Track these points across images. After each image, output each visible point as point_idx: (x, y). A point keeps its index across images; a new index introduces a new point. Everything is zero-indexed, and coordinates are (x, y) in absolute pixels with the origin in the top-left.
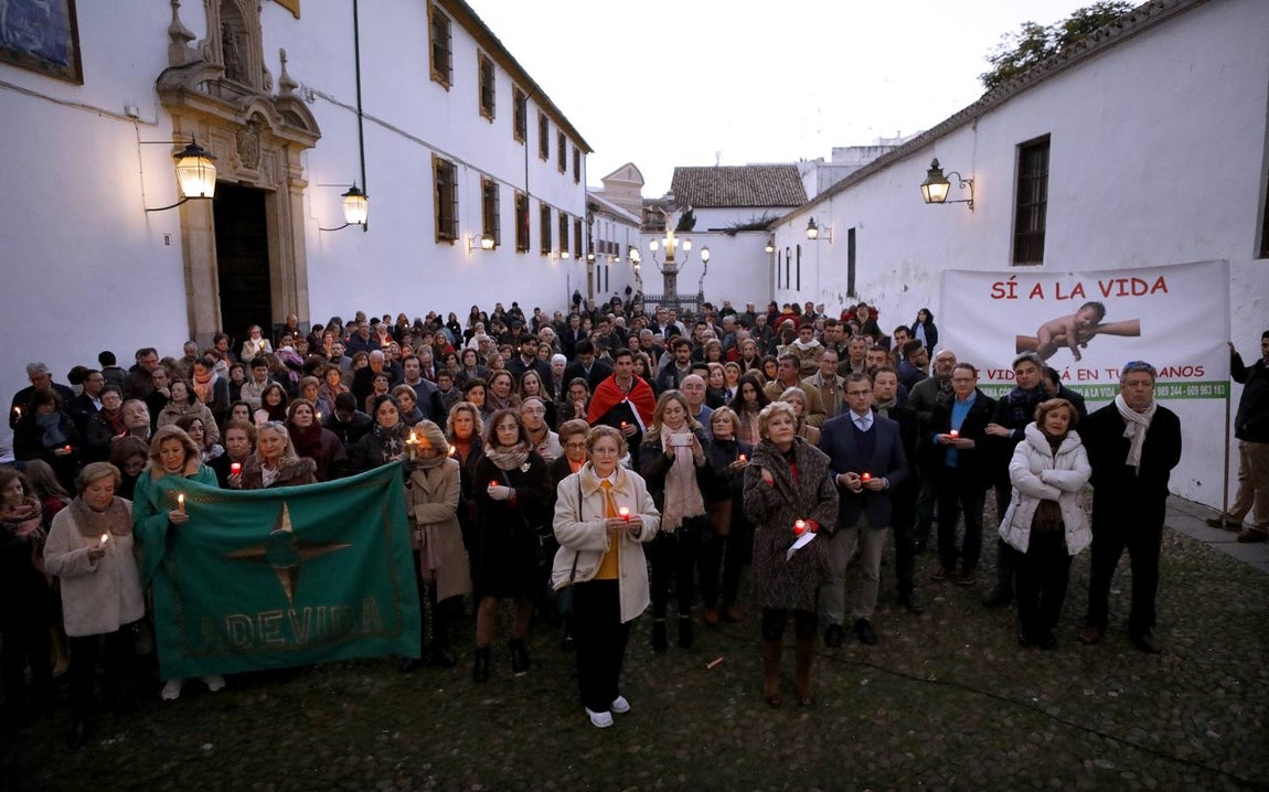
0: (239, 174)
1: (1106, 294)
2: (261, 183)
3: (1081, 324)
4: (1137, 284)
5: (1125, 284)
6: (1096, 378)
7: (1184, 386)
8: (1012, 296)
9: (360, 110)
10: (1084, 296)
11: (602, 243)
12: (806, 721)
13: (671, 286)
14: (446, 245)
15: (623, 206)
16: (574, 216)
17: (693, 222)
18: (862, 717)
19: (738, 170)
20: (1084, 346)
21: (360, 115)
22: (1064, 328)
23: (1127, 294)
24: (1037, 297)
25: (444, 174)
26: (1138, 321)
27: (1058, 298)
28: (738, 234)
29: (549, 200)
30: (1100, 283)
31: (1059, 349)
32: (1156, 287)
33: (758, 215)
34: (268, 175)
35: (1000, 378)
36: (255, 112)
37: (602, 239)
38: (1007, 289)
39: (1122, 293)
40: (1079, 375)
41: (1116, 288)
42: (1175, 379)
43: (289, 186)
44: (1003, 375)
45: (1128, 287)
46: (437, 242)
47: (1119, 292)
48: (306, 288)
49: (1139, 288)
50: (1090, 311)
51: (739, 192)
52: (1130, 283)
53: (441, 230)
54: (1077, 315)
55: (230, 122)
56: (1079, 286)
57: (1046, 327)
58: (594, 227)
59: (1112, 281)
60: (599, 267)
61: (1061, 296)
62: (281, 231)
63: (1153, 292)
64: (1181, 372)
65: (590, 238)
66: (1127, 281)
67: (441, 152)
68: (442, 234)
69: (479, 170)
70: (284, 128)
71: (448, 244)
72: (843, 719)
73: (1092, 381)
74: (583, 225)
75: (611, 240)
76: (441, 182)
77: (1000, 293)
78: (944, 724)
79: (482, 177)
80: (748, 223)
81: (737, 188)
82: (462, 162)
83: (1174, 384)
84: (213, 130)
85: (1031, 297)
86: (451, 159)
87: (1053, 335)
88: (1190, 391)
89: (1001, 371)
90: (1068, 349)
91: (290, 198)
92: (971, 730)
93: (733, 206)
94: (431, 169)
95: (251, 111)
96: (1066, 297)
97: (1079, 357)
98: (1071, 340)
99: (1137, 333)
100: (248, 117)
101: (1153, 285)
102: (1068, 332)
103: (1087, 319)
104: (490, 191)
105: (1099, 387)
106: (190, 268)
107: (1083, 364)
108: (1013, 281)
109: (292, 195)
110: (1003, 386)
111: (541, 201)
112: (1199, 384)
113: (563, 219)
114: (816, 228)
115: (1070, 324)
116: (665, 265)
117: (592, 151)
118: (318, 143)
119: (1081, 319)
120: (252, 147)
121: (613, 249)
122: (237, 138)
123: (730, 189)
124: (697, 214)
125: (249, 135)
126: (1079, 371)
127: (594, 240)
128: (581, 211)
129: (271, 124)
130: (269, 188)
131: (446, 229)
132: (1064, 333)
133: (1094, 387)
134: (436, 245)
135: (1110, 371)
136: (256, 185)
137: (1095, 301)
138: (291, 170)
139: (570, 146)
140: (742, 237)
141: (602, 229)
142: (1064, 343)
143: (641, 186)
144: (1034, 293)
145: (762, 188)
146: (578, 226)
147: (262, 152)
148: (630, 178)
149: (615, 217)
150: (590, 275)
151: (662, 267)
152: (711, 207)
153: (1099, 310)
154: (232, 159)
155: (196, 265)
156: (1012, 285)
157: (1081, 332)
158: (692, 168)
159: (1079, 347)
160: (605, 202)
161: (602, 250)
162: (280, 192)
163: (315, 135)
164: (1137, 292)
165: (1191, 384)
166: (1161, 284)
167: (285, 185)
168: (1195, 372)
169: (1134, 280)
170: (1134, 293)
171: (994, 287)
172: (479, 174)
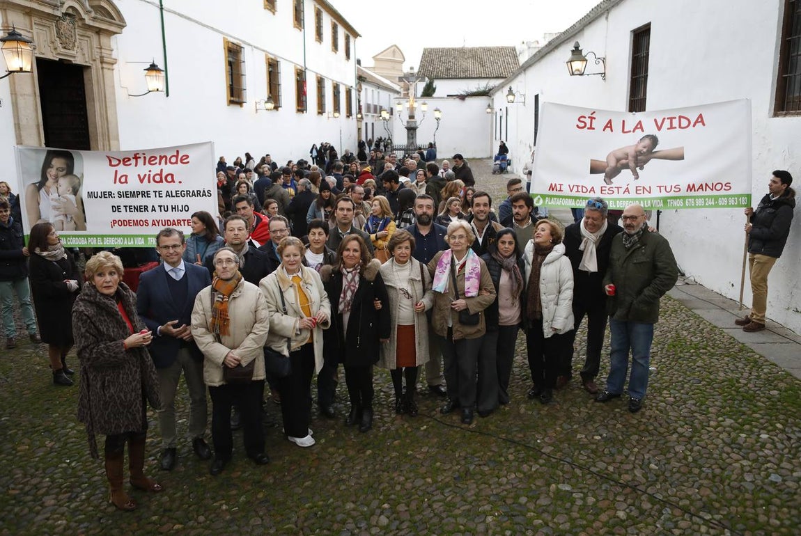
0: (59, 54)
1: (659, 128)
2: (79, 60)
3: (640, 152)
4: (682, 120)
5: (674, 120)
6: (650, 193)
7: (716, 198)
8: (591, 128)
9: (161, 5)
10: (643, 131)
11: (368, 106)
12: (369, 455)
13: (413, 138)
14: (235, 108)
15: (387, 77)
16: (346, 85)
17: (434, 90)
18: (409, 453)
19: (471, 50)
20: (642, 168)
21: (162, 9)
22: (627, 155)
23: (675, 128)
24: (608, 130)
25: (234, 54)
26: (683, 148)
27: (623, 132)
28: (466, 99)
29: (323, 73)
30: (655, 120)
31: (622, 171)
32: (697, 122)
33: (481, 85)
34: (84, 55)
35: (578, 191)
36: (71, 7)
37: (369, 103)
38: (588, 121)
39: (671, 127)
40: (637, 190)
41: (667, 123)
42: (709, 192)
43: (102, 62)
44: (580, 189)
45: (676, 123)
46: (228, 105)
47: (669, 127)
48: (118, 140)
49: (684, 123)
50: (647, 142)
51: (470, 66)
52: (677, 119)
53: (232, 95)
54: (637, 145)
55: (48, 14)
56: (640, 123)
57: (613, 154)
58: (363, 93)
59: (665, 118)
60: (366, 124)
61: (625, 130)
62: (96, 96)
63: (694, 126)
64: (713, 188)
65: (359, 102)
66: (675, 118)
67: (231, 36)
68: (232, 99)
69: (264, 51)
70: (94, 19)
71: (239, 106)
72: (394, 454)
73: (646, 195)
74: (354, 93)
75: (376, 104)
76: (231, 59)
77: (582, 125)
78: (465, 458)
79: (266, 55)
80: (475, 90)
81: (469, 64)
82: (249, 45)
83: (709, 197)
84: (35, 19)
85: (604, 130)
86: (240, 43)
87: (618, 160)
88: (722, 202)
89: (578, 186)
90: (630, 170)
91: (103, 71)
92: (481, 463)
93: (466, 78)
94: (223, 50)
95: (66, 6)
96: (630, 131)
97: (637, 177)
98: (632, 164)
99: (682, 158)
100: (64, 10)
101: (694, 121)
102: (630, 158)
103: (645, 147)
104: (273, 68)
105: (651, 199)
106: (19, 124)
107: (639, 182)
108: (593, 116)
109: (105, 70)
110: (579, 198)
111: (317, 74)
112: (728, 196)
113: (336, 88)
114: (514, 95)
115: (631, 152)
116: (408, 122)
117: (360, 36)
118: (124, 30)
119: (640, 148)
120: (69, 33)
121: (377, 110)
122: (57, 27)
123: (464, 64)
124: (437, 83)
125: (66, 24)
126: (637, 187)
127: (362, 104)
128: (351, 81)
129: (84, 16)
130: (84, 64)
131: (235, 94)
132: (627, 159)
133: (647, 199)
134: (228, 107)
135: (660, 187)
136: (74, 62)
137: (651, 134)
138: (103, 51)
139: (341, 32)
140: (469, 101)
141: (369, 95)
142: (626, 166)
143: (401, 63)
144: (606, 127)
145: (488, 64)
146: (349, 92)
147: (77, 37)
148: (394, 56)
149: (379, 86)
150: (359, 129)
151: (406, 124)
152: (450, 78)
153: (654, 140)
154: (53, 43)
155: (23, 122)
156: (592, 118)
157: (639, 158)
158: (437, 49)
159: (638, 169)
160: (372, 74)
161: (369, 111)
162: (94, 67)
163: (122, 25)
164: (682, 126)
165: (721, 196)
166: (701, 119)
167: (98, 62)
168: (724, 187)
169: (680, 117)
170: (680, 127)
171: (579, 120)
172: (264, 53)
